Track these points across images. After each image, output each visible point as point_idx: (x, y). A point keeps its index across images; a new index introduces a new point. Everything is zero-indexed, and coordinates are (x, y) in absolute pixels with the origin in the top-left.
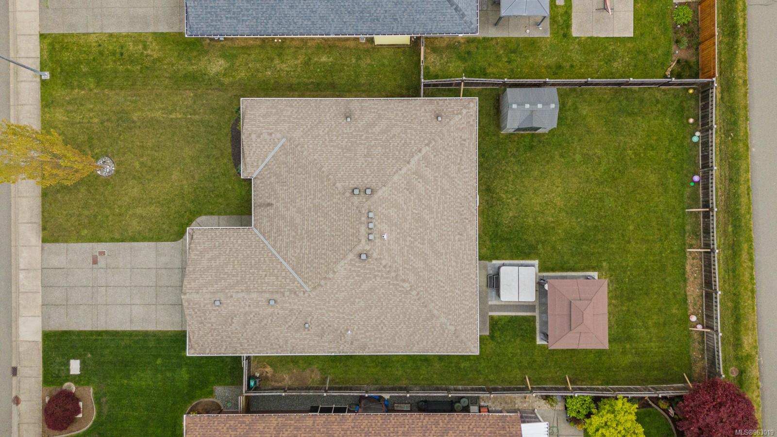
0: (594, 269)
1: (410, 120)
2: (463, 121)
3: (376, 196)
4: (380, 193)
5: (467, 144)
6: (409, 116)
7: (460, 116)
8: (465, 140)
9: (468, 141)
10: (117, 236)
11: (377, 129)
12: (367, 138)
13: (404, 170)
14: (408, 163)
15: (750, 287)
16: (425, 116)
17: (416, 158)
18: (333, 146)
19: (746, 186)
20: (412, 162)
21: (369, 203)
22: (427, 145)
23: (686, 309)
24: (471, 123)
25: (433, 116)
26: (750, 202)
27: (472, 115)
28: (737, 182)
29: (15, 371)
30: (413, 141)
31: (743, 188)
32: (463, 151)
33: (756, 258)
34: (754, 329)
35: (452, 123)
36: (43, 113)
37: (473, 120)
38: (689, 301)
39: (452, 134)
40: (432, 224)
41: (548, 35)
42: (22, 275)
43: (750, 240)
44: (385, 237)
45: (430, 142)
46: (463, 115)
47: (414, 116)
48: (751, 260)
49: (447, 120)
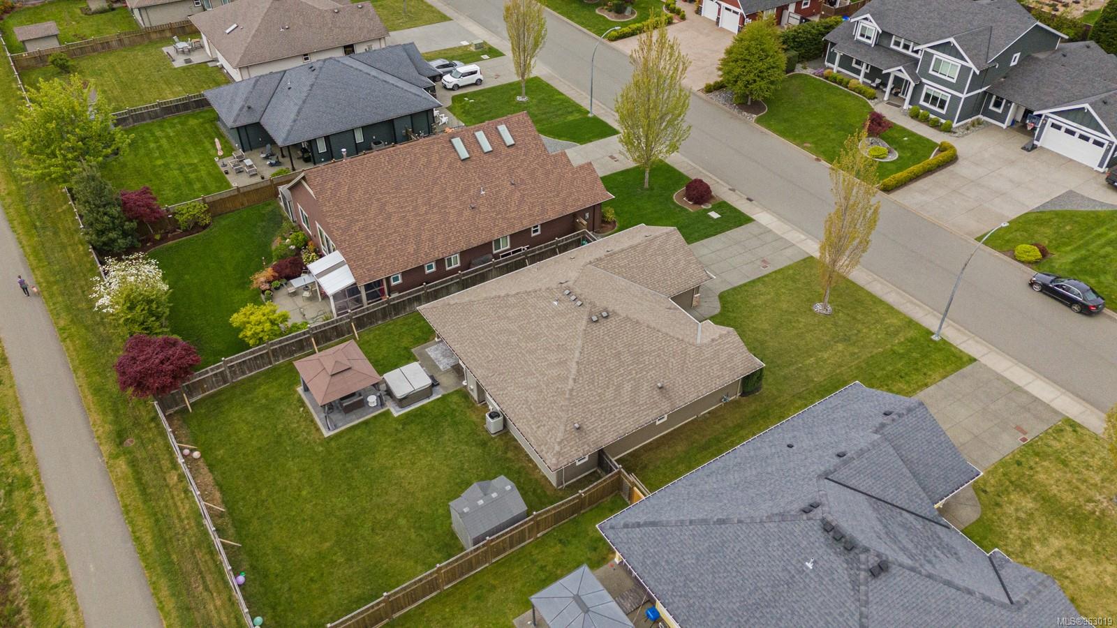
0: (330, 439)
1: (604, 411)
2: (552, 440)
3: (586, 317)
4: (584, 322)
5: (533, 427)
6: (607, 416)
7: (558, 440)
8: (539, 427)
9: (535, 429)
10: (766, 279)
11: (627, 387)
12: (630, 373)
13: (577, 354)
14: (577, 363)
15: (132, 514)
16: (593, 423)
17: (574, 371)
18: (654, 351)
19: (166, 609)
20: (574, 365)
21: (588, 309)
22: (572, 390)
23: (206, 460)
24: (543, 447)
25: (585, 427)
26: (155, 593)
27: (546, 453)
28: (180, 608)
29: (750, 200)
30: (587, 388)
31: (170, 605)
32: (534, 418)
33: (130, 545)
34: (116, 480)
35: (562, 428)
36: (905, 316)
37: (542, 451)
38: (206, 469)
39: (554, 419)
40: (523, 344)
41: (515, 621)
42: (803, 237)
43: (144, 555)
44: (556, 303)
45: (571, 394)
46: (556, 445)
47: (603, 418)
48: (137, 539)
49: (568, 429)
